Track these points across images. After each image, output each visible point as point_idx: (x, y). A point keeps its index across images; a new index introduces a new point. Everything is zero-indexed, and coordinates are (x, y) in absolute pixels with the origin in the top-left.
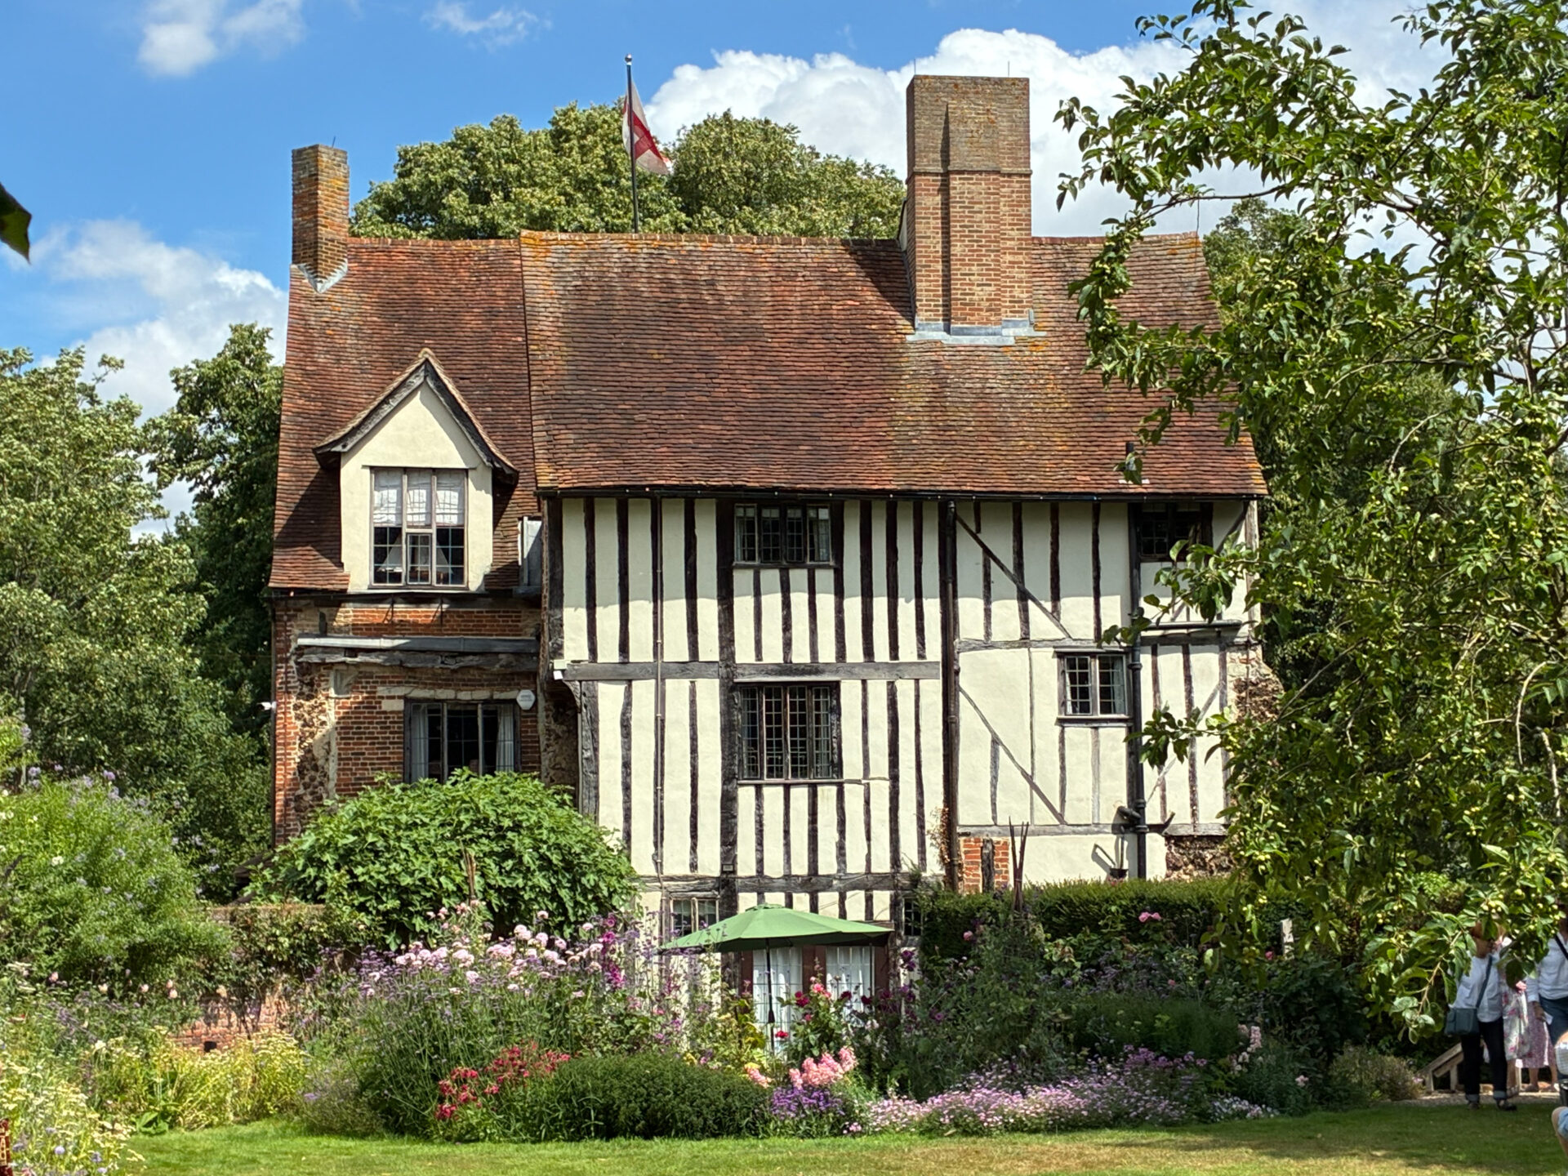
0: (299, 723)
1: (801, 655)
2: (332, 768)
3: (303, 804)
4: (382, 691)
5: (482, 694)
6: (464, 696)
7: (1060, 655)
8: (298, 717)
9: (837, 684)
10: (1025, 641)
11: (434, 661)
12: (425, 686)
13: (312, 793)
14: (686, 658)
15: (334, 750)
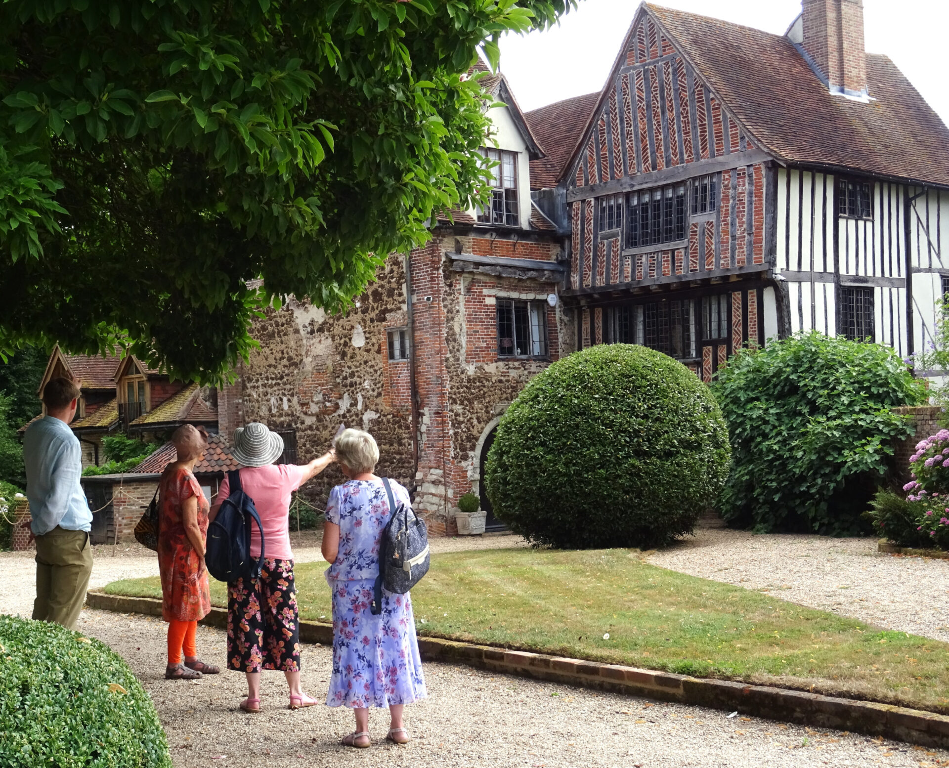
0: (446, 310)
1: (861, 273)
2: (463, 340)
3: (450, 363)
4: (485, 291)
5: (531, 296)
6: (524, 296)
7: (942, 277)
8: (445, 306)
9: (873, 288)
10: (930, 270)
11: (515, 273)
12: (505, 289)
13: (454, 357)
14: (822, 271)
15: (465, 329)
